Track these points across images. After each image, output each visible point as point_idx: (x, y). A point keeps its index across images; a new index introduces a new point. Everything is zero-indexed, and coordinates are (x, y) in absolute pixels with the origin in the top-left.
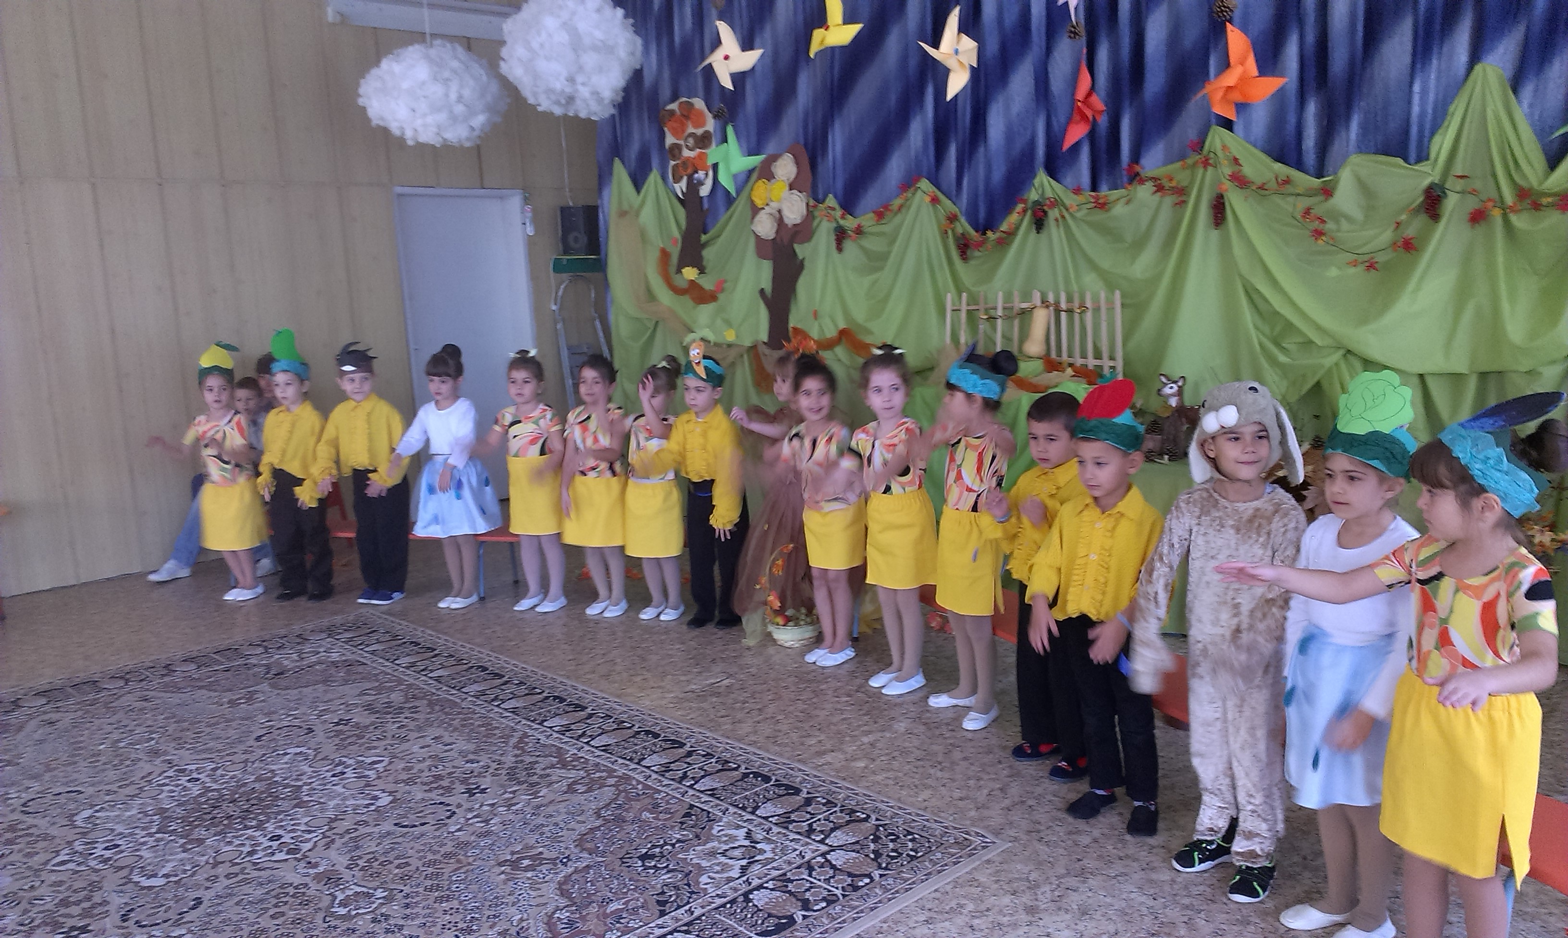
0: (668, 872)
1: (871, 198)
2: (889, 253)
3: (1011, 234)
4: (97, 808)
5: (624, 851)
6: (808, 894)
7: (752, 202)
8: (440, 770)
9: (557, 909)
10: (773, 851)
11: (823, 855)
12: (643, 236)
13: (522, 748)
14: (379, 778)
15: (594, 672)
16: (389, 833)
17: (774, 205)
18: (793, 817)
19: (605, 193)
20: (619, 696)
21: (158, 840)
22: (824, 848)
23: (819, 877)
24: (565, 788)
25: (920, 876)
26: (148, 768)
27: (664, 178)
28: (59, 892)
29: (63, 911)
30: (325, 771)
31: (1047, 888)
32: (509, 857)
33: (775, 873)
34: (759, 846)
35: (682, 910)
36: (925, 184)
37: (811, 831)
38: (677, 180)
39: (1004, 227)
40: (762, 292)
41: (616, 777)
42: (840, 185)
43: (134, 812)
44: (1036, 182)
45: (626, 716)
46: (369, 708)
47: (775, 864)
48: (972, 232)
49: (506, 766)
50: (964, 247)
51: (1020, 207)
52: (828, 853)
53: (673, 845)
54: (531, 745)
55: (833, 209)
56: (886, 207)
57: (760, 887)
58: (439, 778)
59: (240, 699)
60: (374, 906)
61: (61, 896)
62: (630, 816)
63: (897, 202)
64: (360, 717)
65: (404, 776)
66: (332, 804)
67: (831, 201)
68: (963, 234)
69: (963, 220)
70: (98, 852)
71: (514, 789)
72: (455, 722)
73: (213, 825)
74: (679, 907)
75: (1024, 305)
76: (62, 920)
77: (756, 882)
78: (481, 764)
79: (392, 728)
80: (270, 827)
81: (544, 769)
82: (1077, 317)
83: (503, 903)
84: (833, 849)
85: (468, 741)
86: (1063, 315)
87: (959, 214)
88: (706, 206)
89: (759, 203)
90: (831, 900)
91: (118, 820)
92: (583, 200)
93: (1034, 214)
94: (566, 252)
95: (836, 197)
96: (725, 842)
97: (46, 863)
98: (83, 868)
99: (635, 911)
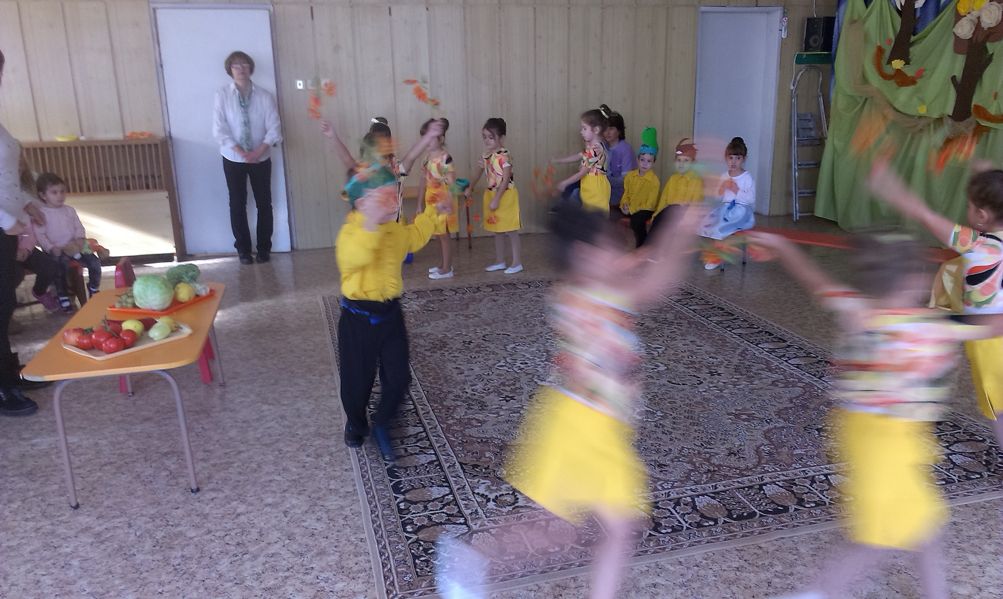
4: (517, 344)
5: (806, 424)
7: (957, 11)
8: (694, 359)
9: (763, 444)
11: (947, 455)
12: (866, 38)
13: (743, 357)
14: (659, 356)
15: (792, 322)
16: (664, 385)
19: (842, 8)
20: (808, 338)
21: (546, 365)
22: (947, 451)
23: (941, 468)
24: (770, 383)
26: (540, 329)
28: (500, 379)
29: (502, 387)
32: (734, 412)
40: (954, 78)
41: (804, 383)
43: (534, 349)
45: (812, 350)
49: (734, 364)
52: (951, 454)
54: (749, 356)
58: (693, 362)
60: (656, 419)
61: (501, 381)
62: (812, 406)
65: (674, 358)
70: (518, 364)
71: (738, 377)
72: (704, 335)
76: (502, 392)
78: (719, 360)
79: (667, 333)
81: (757, 370)
83: (729, 434)
84: (954, 453)
85: (711, 347)
88: (918, 14)
89: (962, 11)
90: (949, 481)
91: (526, 351)
92: (825, 13)
94: (806, 50)
97: (494, 365)
98: (511, 370)
99: (811, 457)
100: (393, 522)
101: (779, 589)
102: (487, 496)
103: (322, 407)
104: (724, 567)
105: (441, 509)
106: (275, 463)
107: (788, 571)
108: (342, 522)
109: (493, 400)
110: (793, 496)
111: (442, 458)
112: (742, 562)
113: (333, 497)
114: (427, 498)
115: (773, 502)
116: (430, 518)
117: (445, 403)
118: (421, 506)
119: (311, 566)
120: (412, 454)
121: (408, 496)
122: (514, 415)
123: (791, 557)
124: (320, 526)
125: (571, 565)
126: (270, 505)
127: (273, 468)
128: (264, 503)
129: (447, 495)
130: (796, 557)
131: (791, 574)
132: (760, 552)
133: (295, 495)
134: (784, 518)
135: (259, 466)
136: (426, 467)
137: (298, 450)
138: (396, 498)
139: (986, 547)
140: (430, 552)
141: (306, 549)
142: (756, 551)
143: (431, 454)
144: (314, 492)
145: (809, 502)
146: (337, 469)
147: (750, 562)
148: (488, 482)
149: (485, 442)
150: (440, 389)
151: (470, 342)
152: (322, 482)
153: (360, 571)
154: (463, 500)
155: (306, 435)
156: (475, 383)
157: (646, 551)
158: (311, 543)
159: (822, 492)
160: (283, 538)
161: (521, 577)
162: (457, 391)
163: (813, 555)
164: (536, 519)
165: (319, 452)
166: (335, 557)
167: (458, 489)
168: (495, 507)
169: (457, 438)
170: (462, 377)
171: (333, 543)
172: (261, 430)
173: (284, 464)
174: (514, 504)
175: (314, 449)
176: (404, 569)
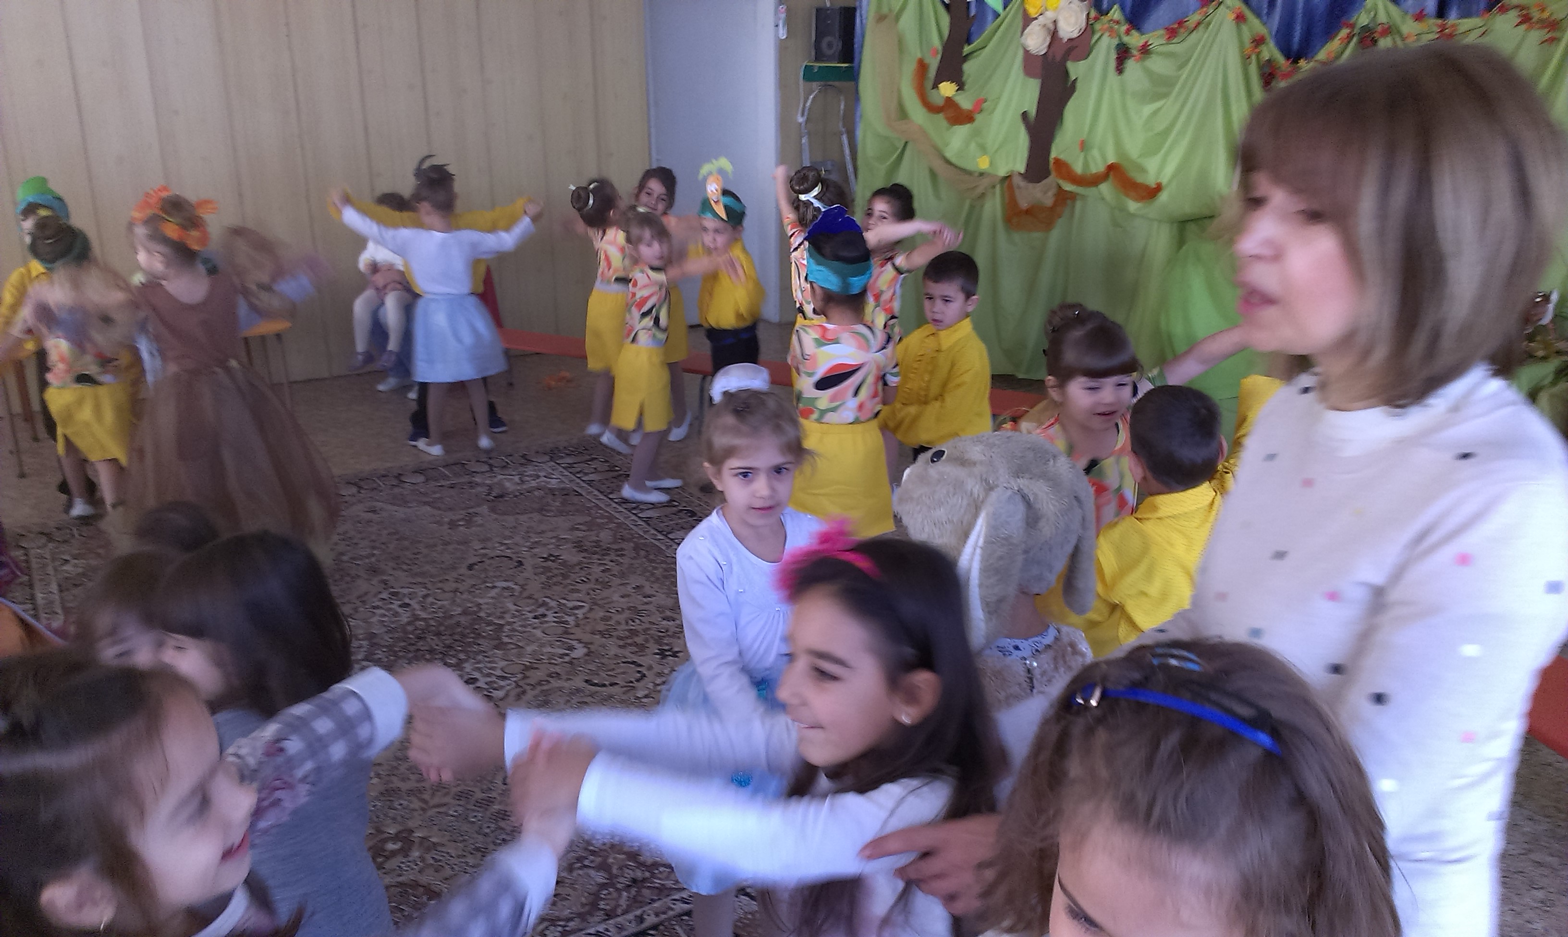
1: (1163, 12)
2: (1179, 77)
7: (1024, 11)
8: (636, 626)
12: (901, 46)
14: (577, 626)
16: (578, 690)
17: (1050, 15)
30: (528, 612)
39: (1321, 55)
46: (579, 546)
48: (1281, 59)
50: (1268, 76)
51: (1344, 32)
55: (1117, 23)
56: (1181, 23)
58: (633, 633)
59: (459, 520)
63: (1194, 18)
64: (570, 555)
65: (601, 627)
66: (529, 649)
67: (1116, 13)
68: (1269, 61)
69: (1271, 44)
79: (597, 570)
87: (1267, 35)
88: (973, 12)
89: (1032, 11)
93: (1361, 42)
94: (818, 59)
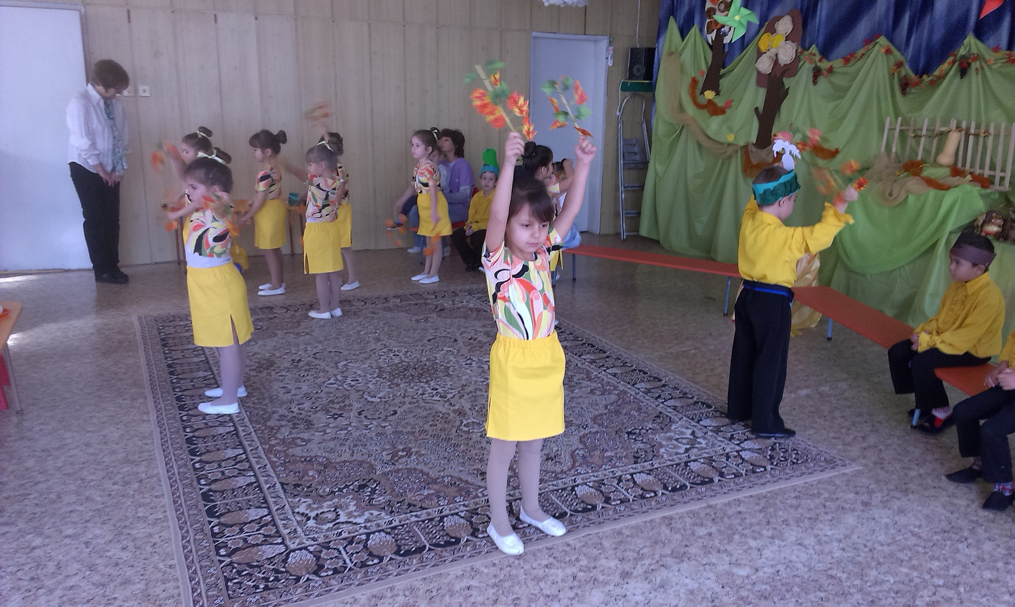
0: (642, 443)
1: (842, 48)
2: (850, 87)
3: (942, 78)
4: (349, 361)
5: (618, 428)
6: (724, 470)
7: (758, 49)
9: (578, 450)
10: (707, 444)
11: (738, 452)
12: (682, 69)
15: (613, 334)
17: (773, 51)
18: (722, 429)
19: (661, 40)
20: (626, 349)
21: (377, 381)
22: (738, 448)
23: (732, 463)
24: (589, 391)
25: (797, 473)
26: (374, 346)
27: (701, 30)
28: (329, 396)
29: (330, 405)
30: (462, 362)
31: (880, 495)
33: (705, 455)
34: (698, 440)
35: (648, 463)
36: (883, 40)
37: (732, 438)
38: (710, 32)
39: (937, 73)
40: (756, 109)
41: (619, 390)
42: (821, 38)
43: (366, 366)
44: (966, 41)
45: (629, 360)
47: (706, 451)
48: (912, 75)
50: (905, 86)
51: (950, 59)
52: (741, 451)
53: (647, 431)
55: (814, 55)
56: (852, 55)
57: (694, 461)
59: (421, 319)
61: (330, 399)
62: (624, 411)
63: (861, 52)
66: (464, 378)
67: (814, 49)
68: (905, 76)
69: (907, 66)
70: (349, 381)
73: (404, 378)
74: (646, 461)
75: (943, 129)
76: (330, 409)
77: (693, 458)
80: (432, 383)
82: (981, 140)
84: (744, 450)
86: (971, 138)
87: (904, 62)
88: (726, 50)
89: (763, 48)
90: (737, 475)
91: (358, 368)
92: (646, 45)
93: (960, 65)
95: (817, 46)
96: (678, 434)
97: (324, 382)
98: (341, 388)
99: (620, 458)
100: (205, 547)
101: (583, 582)
102: (307, 514)
103: (132, 432)
104: (535, 565)
105: (257, 530)
106: (77, 493)
107: (592, 565)
108: (149, 549)
109: (321, 419)
110: (601, 496)
111: (262, 479)
112: (551, 560)
113: (140, 525)
114: (243, 520)
115: (582, 502)
116: (245, 540)
117: (268, 424)
118: (237, 529)
119: (113, 596)
120: (230, 477)
121: (222, 520)
122: (342, 432)
123: (595, 552)
124: (125, 555)
125: (389, 575)
126: (70, 536)
127: (73, 498)
128: (63, 534)
129: (266, 516)
130: (600, 551)
131: (595, 567)
132: (568, 549)
133: (99, 525)
134: (592, 516)
135: (59, 497)
136: (245, 490)
137: (103, 478)
138: (210, 522)
139: (765, 532)
140: (244, 573)
141: (109, 580)
142: (565, 548)
143: (250, 476)
144: (120, 520)
145: (614, 500)
146: (147, 495)
147: (559, 559)
148: (310, 501)
149: (309, 461)
150: (264, 410)
151: (300, 361)
152: (129, 510)
153: (168, 598)
154: (282, 520)
155: (113, 462)
156: (302, 402)
157: (463, 556)
158: (115, 573)
159: (627, 490)
160: (83, 569)
161: (338, 590)
162: (282, 411)
163: (615, 549)
164: (356, 533)
165: (127, 479)
166: (141, 586)
167: (277, 509)
168: (315, 525)
169: (279, 458)
170: (289, 396)
171: (139, 572)
172: (62, 459)
173: (88, 493)
174: (335, 520)
175: (121, 476)
176: (215, 593)
